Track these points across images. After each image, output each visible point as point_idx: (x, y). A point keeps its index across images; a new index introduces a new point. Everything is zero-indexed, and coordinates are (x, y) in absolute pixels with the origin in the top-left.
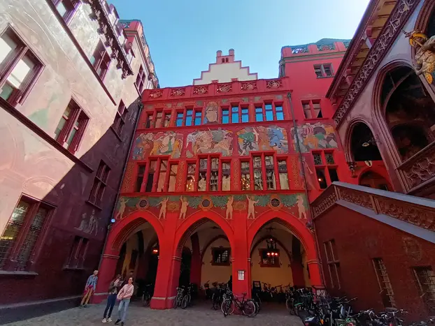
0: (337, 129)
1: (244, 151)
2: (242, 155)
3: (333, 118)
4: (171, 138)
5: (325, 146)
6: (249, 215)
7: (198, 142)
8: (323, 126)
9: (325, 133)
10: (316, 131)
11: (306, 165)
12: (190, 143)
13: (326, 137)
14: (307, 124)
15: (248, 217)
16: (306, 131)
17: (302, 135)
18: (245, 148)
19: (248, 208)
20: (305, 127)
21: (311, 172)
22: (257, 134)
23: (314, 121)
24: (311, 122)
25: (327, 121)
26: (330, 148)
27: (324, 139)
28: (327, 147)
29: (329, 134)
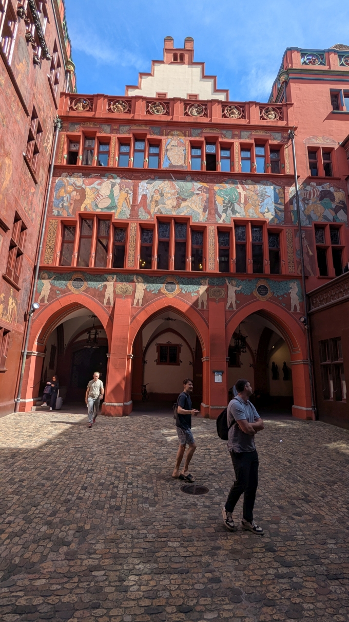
1: (224, 216)
2: (221, 221)
4: (113, 185)
5: (331, 218)
6: (228, 305)
7: (157, 197)
8: (332, 189)
9: (333, 199)
11: (306, 243)
12: (144, 197)
14: (312, 183)
15: (227, 308)
16: (310, 195)
17: (304, 200)
18: (225, 211)
19: (227, 296)
20: (308, 188)
21: (311, 253)
22: (243, 193)
23: (321, 181)
24: (318, 181)
25: (338, 181)
26: (338, 223)
27: (332, 209)
28: (334, 221)
29: (338, 201)
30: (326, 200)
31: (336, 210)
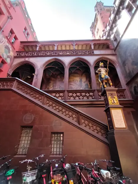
0: (15, 57)
3: (16, 52)
8: (11, 49)
9: (9, 53)
10: (7, 47)
13: (8, 55)
16: (3, 42)
20: (4, 39)
23: (9, 42)
24: (8, 41)
25: (14, 49)
26: (6, 61)
27: (7, 55)
28: (5, 59)
29: (10, 55)
30: (7, 50)
31: (8, 57)
